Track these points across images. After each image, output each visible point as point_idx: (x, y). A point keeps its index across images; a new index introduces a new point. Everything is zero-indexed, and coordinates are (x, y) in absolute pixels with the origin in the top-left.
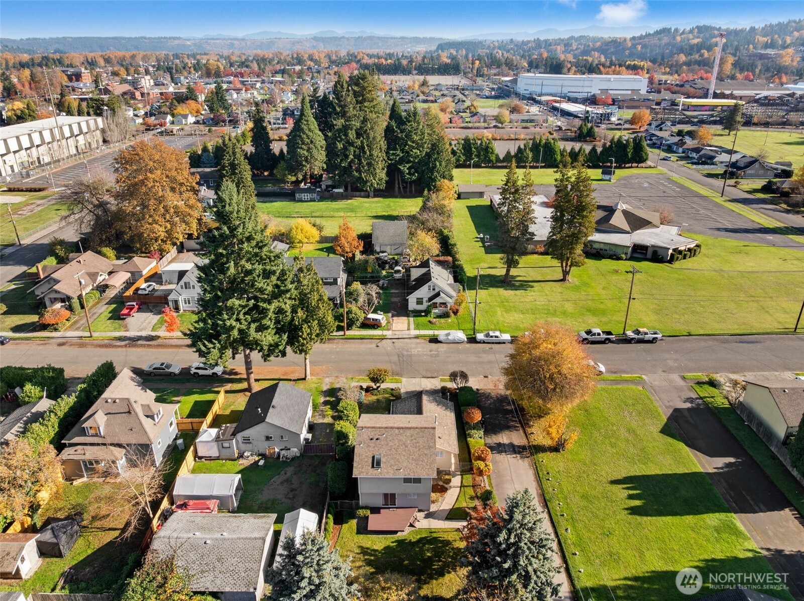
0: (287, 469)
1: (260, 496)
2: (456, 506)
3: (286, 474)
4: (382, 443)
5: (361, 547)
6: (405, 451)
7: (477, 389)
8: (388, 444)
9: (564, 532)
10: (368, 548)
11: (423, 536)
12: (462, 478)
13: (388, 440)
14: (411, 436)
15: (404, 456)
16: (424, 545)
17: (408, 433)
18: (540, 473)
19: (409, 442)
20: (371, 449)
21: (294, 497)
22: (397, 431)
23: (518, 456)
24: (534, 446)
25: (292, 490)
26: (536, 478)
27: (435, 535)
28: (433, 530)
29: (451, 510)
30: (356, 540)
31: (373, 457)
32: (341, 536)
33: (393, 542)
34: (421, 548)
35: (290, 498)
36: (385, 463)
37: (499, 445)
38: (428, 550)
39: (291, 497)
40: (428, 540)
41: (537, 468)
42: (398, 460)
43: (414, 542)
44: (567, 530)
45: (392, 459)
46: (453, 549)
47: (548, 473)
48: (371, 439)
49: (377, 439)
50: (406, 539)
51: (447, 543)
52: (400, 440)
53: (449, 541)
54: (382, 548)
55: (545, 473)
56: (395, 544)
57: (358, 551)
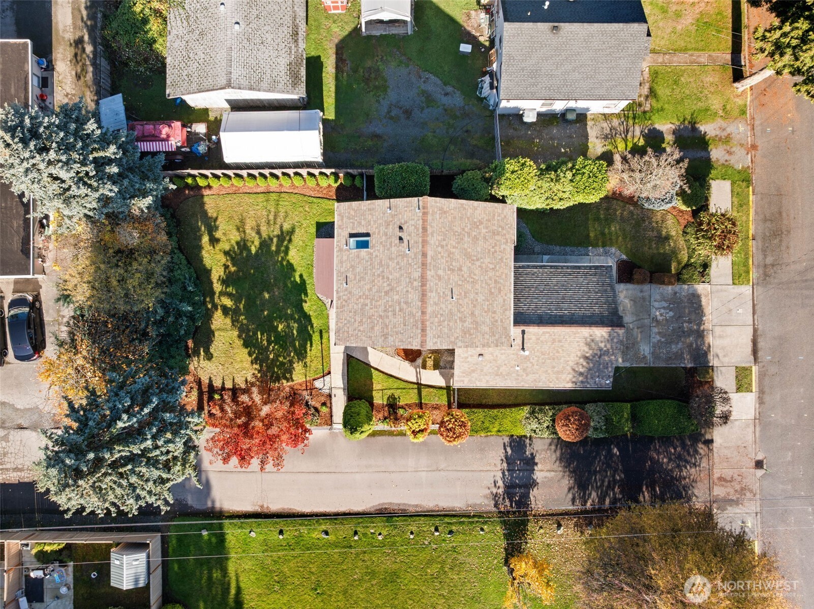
0: (458, 93)
1: (393, 64)
2: (374, 372)
3: (446, 94)
4: (393, 249)
5: (292, 232)
6: (379, 291)
7: (711, 441)
8: (391, 259)
9: (323, 527)
10: (290, 241)
11: (314, 321)
12: (441, 388)
13: (399, 259)
14: (406, 303)
15: (370, 290)
16: (298, 321)
17: (414, 297)
18: (454, 520)
19: (396, 297)
20: (383, 229)
21: (391, 118)
22: (417, 274)
23: (501, 491)
24: (525, 523)
25: (408, 113)
26: (444, 510)
27: (316, 337)
28: (325, 335)
29: (368, 365)
30: (305, 223)
31: (368, 235)
32: (315, 200)
33: (301, 276)
34: (292, 317)
35: (389, 112)
36: (358, 256)
37: (530, 463)
38: (288, 326)
39: (393, 114)
40: (306, 327)
41: (469, 517)
42: (363, 278)
43: (302, 308)
44: (327, 533)
45: (365, 269)
46: (291, 362)
47: (451, 532)
48: (401, 228)
49: (401, 239)
50: (306, 294)
51: (301, 354)
52: (399, 282)
53: (305, 357)
54: (292, 261)
55: (454, 528)
56: (298, 279)
57: (286, 227)
